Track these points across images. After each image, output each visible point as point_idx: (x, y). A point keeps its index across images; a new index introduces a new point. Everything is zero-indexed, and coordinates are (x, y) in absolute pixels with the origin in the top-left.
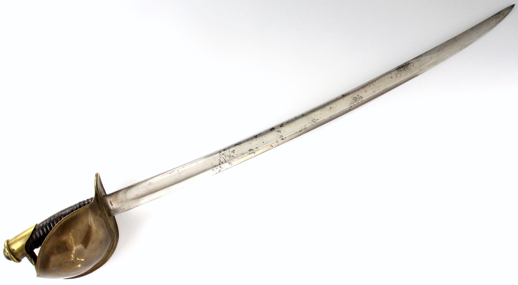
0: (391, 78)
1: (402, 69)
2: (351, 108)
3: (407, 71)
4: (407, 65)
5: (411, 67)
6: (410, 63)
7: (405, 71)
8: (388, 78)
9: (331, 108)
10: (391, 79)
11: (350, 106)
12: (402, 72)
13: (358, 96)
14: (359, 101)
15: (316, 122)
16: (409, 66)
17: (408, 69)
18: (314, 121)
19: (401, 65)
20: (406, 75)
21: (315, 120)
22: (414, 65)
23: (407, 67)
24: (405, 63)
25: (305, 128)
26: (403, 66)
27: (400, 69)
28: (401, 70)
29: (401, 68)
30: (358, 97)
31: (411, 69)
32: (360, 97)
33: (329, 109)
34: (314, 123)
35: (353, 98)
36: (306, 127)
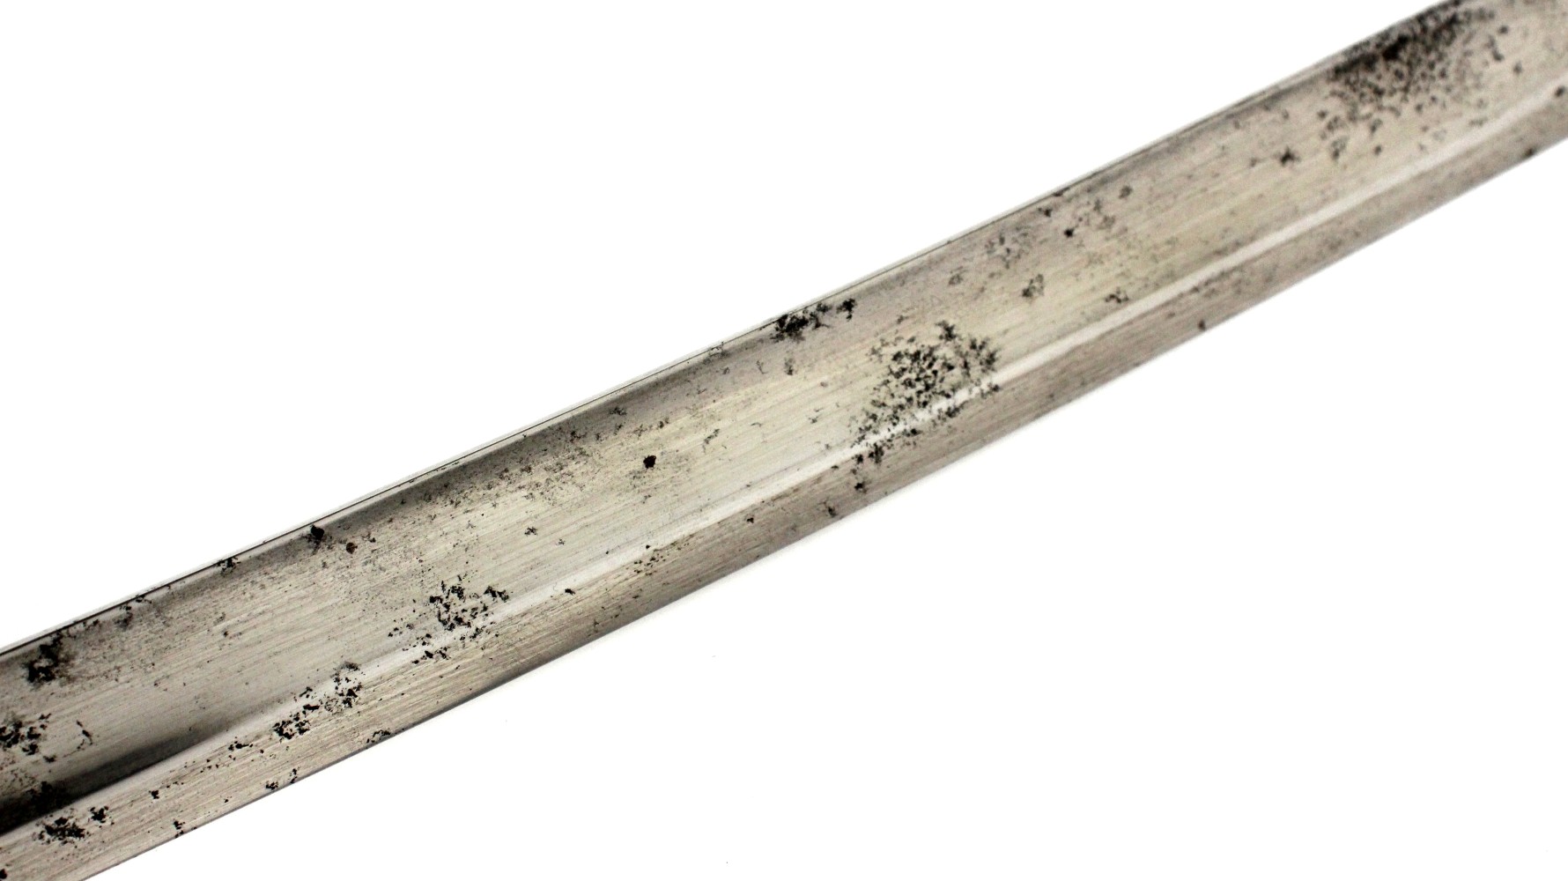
0: (1287, 157)
1: (1384, 76)
2: (869, 465)
3: (1439, 94)
4: (1436, 35)
5: (1475, 62)
6: (1468, 14)
7: (1413, 101)
8: (1253, 162)
9: (650, 462)
10: (1285, 172)
11: (862, 449)
12: (1386, 101)
13: (949, 334)
14: (961, 396)
15: (479, 622)
16: (1454, 52)
17: (1443, 75)
18: (458, 606)
19: (1384, 35)
20: (1427, 140)
21: (470, 603)
22: (1503, 44)
23: (1433, 56)
24: (1421, 18)
25: (345, 686)
26: (1403, 41)
27: (1371, 78)
28: (1382, 84)
29: (1380, 66)
30: (946, 351)
31: (1469, 82)
32: (965, 347)
33: (636, 475)
34: (461, 631)
35: (897, 357)
36: (355, 678)
